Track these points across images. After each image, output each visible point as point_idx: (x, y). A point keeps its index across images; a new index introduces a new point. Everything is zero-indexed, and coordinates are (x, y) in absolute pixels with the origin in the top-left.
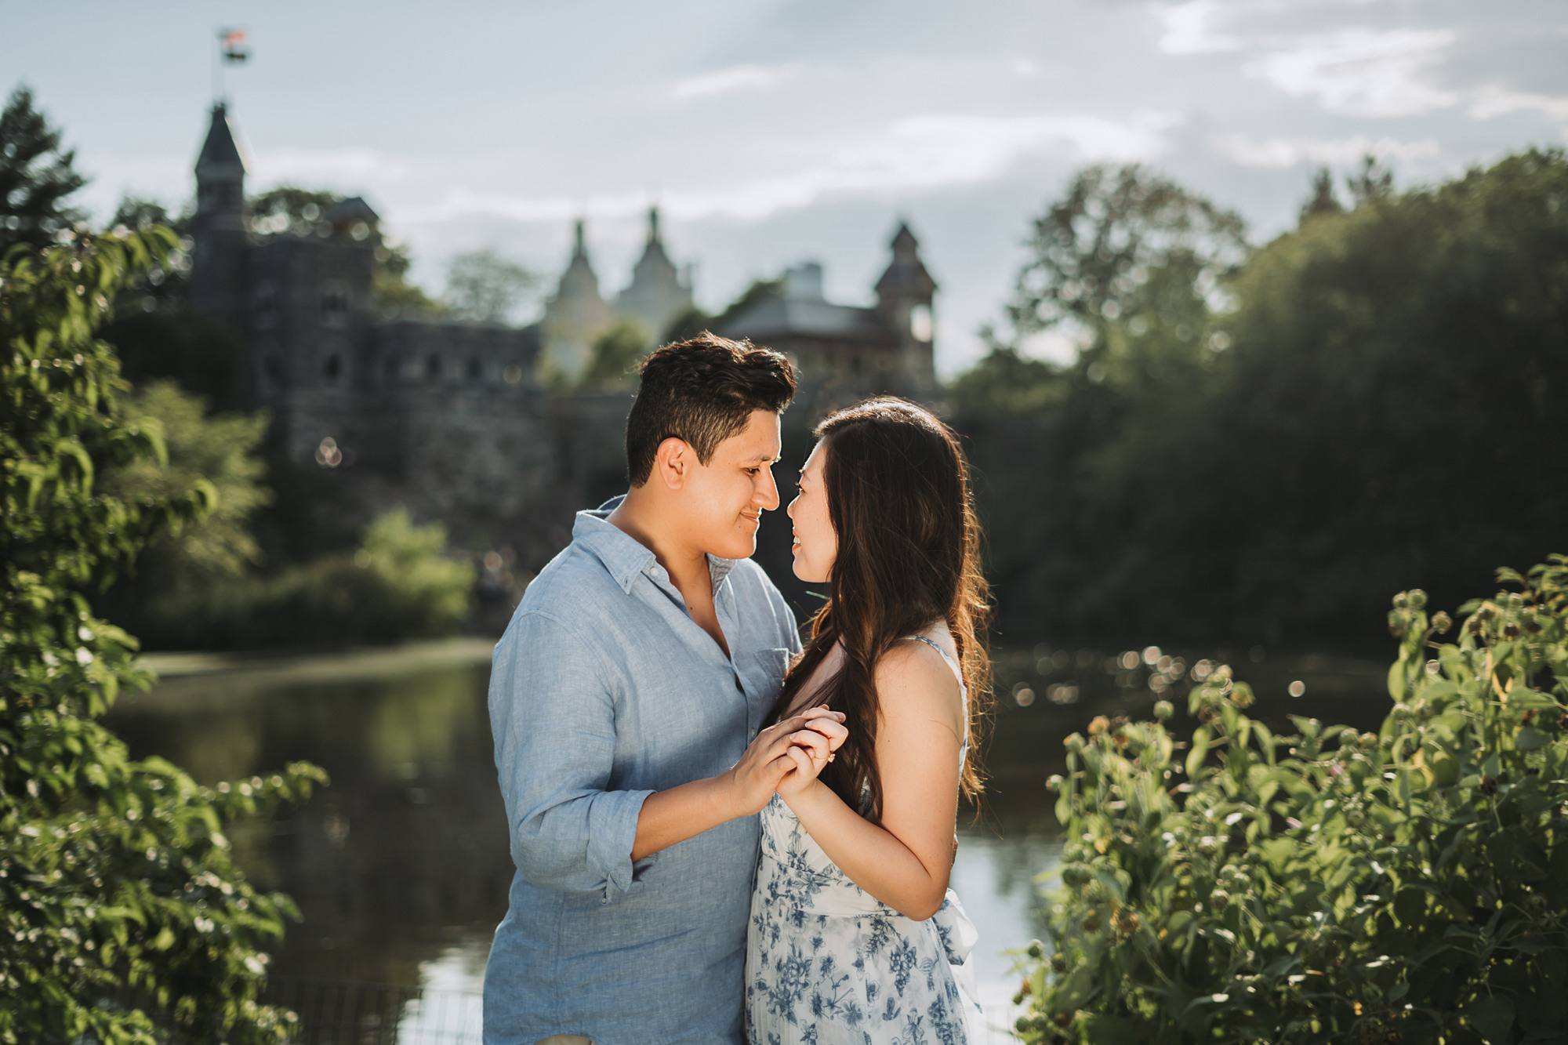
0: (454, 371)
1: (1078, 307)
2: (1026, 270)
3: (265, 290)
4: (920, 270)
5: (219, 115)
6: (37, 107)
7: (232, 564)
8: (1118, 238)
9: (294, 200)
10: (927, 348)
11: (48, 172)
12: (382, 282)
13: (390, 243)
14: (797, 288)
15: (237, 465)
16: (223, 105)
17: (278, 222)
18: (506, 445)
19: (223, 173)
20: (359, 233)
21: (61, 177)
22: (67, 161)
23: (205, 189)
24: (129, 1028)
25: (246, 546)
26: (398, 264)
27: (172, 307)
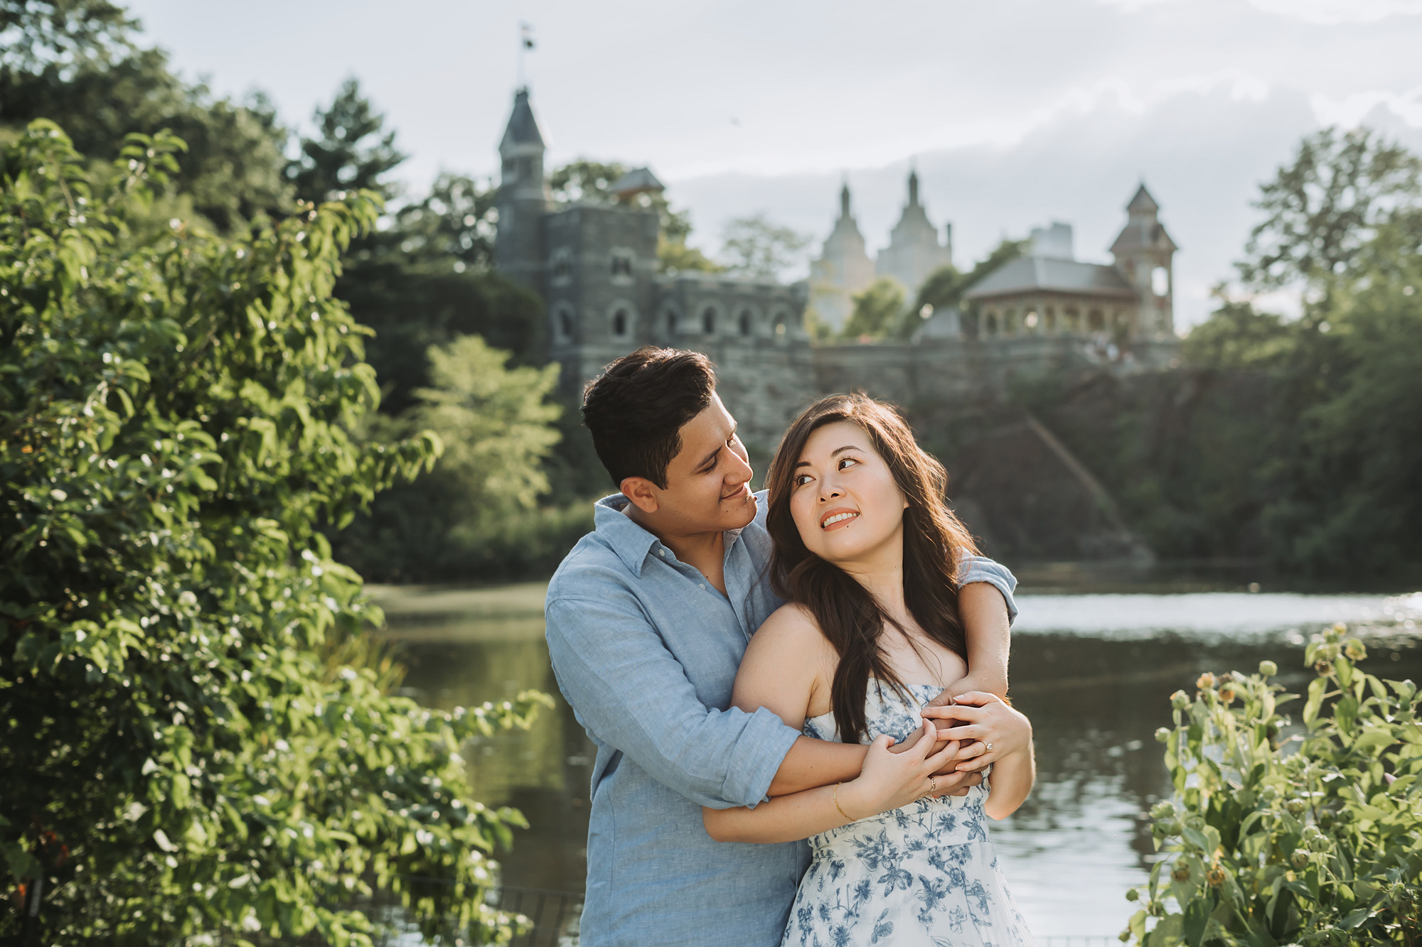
0: (729, 327)
1: (1306, 265)
2: (1258, 230)
3: (562, 254)
4: (1158, 231)
5: (522, 98)
6: (363, 94)
7: (527, 498)
8: (1347, 200)
9: (588, 173)
10: (1165, 304)
11: (372, 151)
12: (664, 244)
13: (674, 209)
14: (1044, 248)
15: (533, 409)
16: (525, 88)
17: (574, 192)
18: (773, 393)
19: (525, 149)
20: (644, 201)
21: (384, 155)
22: (387, 143)
23: (508, 165)
24: (349, 928)
25: (540, 482)
26: (678, 229)
27: (481, 268)
